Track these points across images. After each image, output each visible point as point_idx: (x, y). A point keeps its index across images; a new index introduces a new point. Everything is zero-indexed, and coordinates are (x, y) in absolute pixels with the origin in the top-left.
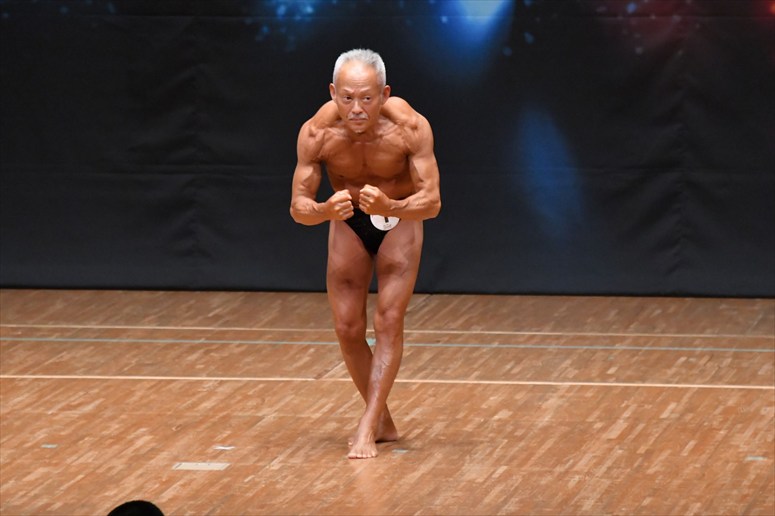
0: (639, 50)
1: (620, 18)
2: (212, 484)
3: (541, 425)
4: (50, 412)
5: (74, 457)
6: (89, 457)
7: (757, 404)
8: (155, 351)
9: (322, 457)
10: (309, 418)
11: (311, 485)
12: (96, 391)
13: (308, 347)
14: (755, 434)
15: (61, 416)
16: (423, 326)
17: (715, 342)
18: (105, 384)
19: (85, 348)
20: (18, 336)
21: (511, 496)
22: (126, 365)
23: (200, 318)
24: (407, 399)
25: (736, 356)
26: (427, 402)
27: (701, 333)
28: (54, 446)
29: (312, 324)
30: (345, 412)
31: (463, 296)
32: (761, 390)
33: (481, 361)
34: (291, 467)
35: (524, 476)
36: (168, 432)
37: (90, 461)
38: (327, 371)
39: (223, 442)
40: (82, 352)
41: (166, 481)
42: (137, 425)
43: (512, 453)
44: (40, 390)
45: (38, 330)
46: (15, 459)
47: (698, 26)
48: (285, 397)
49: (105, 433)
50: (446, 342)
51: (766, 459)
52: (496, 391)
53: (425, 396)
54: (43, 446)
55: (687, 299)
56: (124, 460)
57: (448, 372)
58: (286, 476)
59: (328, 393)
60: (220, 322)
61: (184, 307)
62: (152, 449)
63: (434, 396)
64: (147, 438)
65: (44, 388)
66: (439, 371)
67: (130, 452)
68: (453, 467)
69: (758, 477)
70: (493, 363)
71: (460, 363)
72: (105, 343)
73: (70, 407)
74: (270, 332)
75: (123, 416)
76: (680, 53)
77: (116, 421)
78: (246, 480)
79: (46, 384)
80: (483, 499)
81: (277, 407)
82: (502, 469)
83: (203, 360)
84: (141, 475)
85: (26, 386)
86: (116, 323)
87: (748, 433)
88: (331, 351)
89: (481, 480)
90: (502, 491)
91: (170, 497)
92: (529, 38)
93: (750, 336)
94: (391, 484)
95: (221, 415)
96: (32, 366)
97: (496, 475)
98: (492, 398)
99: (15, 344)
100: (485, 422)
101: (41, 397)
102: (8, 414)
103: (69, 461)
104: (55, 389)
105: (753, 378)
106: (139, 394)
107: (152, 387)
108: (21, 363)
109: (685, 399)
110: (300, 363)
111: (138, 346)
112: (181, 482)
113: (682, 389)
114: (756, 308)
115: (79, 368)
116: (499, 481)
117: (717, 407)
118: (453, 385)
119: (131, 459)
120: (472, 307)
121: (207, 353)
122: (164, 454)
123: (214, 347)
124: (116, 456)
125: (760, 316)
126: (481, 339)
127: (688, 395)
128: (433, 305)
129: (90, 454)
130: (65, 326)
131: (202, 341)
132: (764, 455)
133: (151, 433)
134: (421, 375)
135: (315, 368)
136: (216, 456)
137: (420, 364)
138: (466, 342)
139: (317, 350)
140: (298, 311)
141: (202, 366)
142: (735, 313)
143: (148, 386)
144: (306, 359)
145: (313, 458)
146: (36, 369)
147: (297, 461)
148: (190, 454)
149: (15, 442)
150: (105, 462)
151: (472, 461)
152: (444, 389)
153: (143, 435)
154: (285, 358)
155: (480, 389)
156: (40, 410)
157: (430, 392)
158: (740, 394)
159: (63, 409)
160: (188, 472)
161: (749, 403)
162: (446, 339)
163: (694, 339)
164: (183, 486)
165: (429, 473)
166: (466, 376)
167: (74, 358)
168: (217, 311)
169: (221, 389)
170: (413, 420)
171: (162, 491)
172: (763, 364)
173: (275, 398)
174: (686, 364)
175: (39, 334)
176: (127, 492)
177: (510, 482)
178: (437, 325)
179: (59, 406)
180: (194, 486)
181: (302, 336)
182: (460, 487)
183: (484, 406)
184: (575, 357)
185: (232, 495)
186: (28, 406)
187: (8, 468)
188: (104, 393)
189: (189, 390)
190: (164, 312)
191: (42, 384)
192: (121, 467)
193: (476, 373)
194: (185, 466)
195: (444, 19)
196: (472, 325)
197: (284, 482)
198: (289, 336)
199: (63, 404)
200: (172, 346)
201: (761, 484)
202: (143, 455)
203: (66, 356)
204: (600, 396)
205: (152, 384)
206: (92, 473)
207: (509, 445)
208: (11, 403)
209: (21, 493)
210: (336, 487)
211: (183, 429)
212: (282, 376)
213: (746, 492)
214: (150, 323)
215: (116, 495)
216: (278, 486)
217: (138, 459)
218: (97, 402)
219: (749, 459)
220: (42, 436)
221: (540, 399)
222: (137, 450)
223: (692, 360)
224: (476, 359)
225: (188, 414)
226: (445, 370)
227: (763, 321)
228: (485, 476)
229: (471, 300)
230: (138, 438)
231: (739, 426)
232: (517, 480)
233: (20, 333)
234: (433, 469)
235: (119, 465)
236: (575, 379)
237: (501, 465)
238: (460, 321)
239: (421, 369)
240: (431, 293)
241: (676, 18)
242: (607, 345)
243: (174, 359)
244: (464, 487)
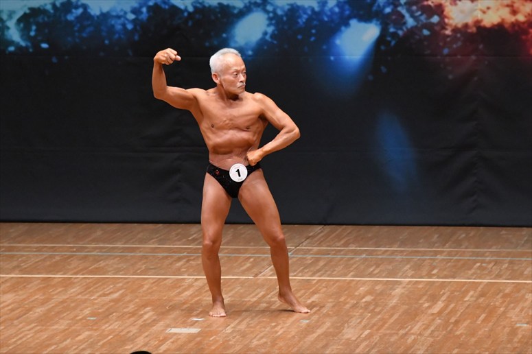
0: (450, 77)
1: (439, 57)
2: (190, 341)
3: (391, 305)
4: (92, 298)
5: (107, 326)
6: (115, 325)
7: (523, 292)
8: (157, 261)
9: (257, 324)
10: (249, 301)
11: (250, 342)
12: (121, 285)
13: (249, 258)
14: (522, 310)
15: (99, 300)
16: (319, 245)
17: (498, 254)
18: (126, 281)
19: (114, 259)
20: (74, 252)
21: (372, 348)
22: (139, 269)
23: (184, 240)
24: (309, 289)
25: (511, 262)
26: (322, 291)
27: (489, 248)
28: (95, 318)
29: (252, 244)
30: (272, 297)
31: (344, 226)
32: (525, 283)
33: (355, 266)
34: (238, 331)
35: (380, 336)
36: (164, 310)
37: (116, 327)
38: (261, 273)
39: (197, 316)
40: (112, 261)
41: (162, 340)
42: (145, 306)
43: (373, 322)
44: (87, 284)
45: (87, 248)
46: (71, 326)
47: (486, 62)
48: (235, 288)
49: (125, 310)
50: (335, 254)
51: (528, 326)
52: (364, 284)
53: (320, 288)
54: (89, 318)
55: (481, 228)
56: (137, 327)
57: (335, 273)
58: (235, 337)
59: (261, 286)
60: (196, 243)
61: (174, 233)
62: (154, 320)
63: (326, 287)
64: (151, 313)
65: (90, 283)
66: (329, 272)
67: (140, 322)
68: (337, 331)
69: (523, 336)
70: (362, 267)
71: (342, 267)
72: (126, 256)
73: (105, 295)
74: (227, 249)
75: (137, 300)
76: (476, 79)
77: (133, 303)
78: (211, 339)
79: (91, 280)
80: (355, 350)
81: (231, 294)
82: (367, 332)
83: (185, 266)
84: (147, 336)
85: (79, 282)
86: (133, 243)
87: (517, 310)
88: (263, 260)
89: (354, 339)
90: (367, 346)
91: (165, 349)
92: (384, 69)
93: (519, 250)
94: (299, 341)
95: (196, 299)
96: (81, 270)
97: (363, 336)
98: (361, 289)
99: (72, 256)
100: (357, 303)
101: (87, 289)
102: (68, 299)
103: (103, 327)
104: (95, 284)
105: (521, 276)
106: (146, 287)
107: (154, 283)
108: (75, 268)
109: (479, 289)
110: (244, 268)
111: (146, 258)
112: (171, 340)
113: (478, 282)
114: (524, 233)
115: (110, 271)
116: (365, 339)
117: (498, 294)
118: (338, 281)
119: (141, 326)
120: (350, 233)
121: (188, 261)
122: (161, 323)
123: (192, 258)
124: (133, 324)
125: (525, 238)
126: (356, 253)
127: (481, 286)
128: (325, 232)
129: (117, 323)
130: (102, 245)
131: (185, 254)
132: (527, 323)
133: (153, 310)
134: (318, 274)
135: (254, 270)
136: (193, 324)
137: (318, 268)
138: (346, 254)
139: (254, 260)
140: (243, 236)
141: (184, 270)
142: (510, 236)
143: (152, 282)
144: (248, 265)
145: (252, 325)
146: (84, 272)
147: (243, 326)
148: (177, 323)
149: (72, 316)
150: (125, 329)
151: (348, 327)
152: (332, 283)
153: (148, 312)
154: (235, 265)
155: (354, 283)
156: (86, 297)
157: (324, 285)
158: (513, 285)
159: (100, 296)
160: (176, 334)
161: (518, 291)
162: (333, 252)
163: (486, 252)
164: (173, 342)
165: (322, 334)
166: (345, 275)
167: (107, 265)
168: (194, 236)
169: (196, 284)
170: (313, 302)
171: (160, 346)
172: (527, 268)
173: (229, 289)
174: (479, 268)
175: (86, 250)
176: (139, 346)
177: (372, 340)
178: (328, 244)
179: (98, 294)
180: (180, 342)
181: (246, 251)
182: (341, 343)
183: (357, 294)
184: (412, 263)
185: (202, 348)
186: (79, 294)
187: (67, 332)
188: (125, 286)
189: (176, 284)
190: (162, 237)
191: (88, 281)
192: (135, 331)
193: (352, 273)
194: (174, 330)
195: (332, 58)
196: (350, 244)
197: (234, 340)
198: (238, 251)
199: (101, 293)
200: (166, 257)
201: (526, 340)
202: (148, 324)
203: (102, 264)
204: (428, 287)
205: (154, 280)
206: (118, 335)
207: (371, 317)
208: (69, 292)
209: (74, 347)
210: (266, 343)
211: (173, 308)
212: (233, 275)
213: (516, 345)
214: (153, 243)
215: (132, 348)
216: (230, 343)
217: (146, 326)
218: (121, 292)
219: (518, 325)
220: (88, 312)
221: (391, 289)
222: (145, 321)
223: (484, 265)
224: (353, 265)
225: (177, 299)
226: (333, 272)
227: (527, 241)
228: (357, 336)
229: (350, 228)
230: (145, 313)
231: (512, 305)
232: (376, 338)
233: (75, 250)
234: (325, 332)
235: (134, 330)
236: (412, 277)
237: (366, 330)
238: (342, 242)
239: (318, 271)
240: (325, 225)
241: (473, 57)
242: (432, 256)
243: (168, 265)
244: (344, 342)
